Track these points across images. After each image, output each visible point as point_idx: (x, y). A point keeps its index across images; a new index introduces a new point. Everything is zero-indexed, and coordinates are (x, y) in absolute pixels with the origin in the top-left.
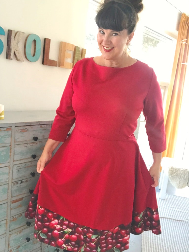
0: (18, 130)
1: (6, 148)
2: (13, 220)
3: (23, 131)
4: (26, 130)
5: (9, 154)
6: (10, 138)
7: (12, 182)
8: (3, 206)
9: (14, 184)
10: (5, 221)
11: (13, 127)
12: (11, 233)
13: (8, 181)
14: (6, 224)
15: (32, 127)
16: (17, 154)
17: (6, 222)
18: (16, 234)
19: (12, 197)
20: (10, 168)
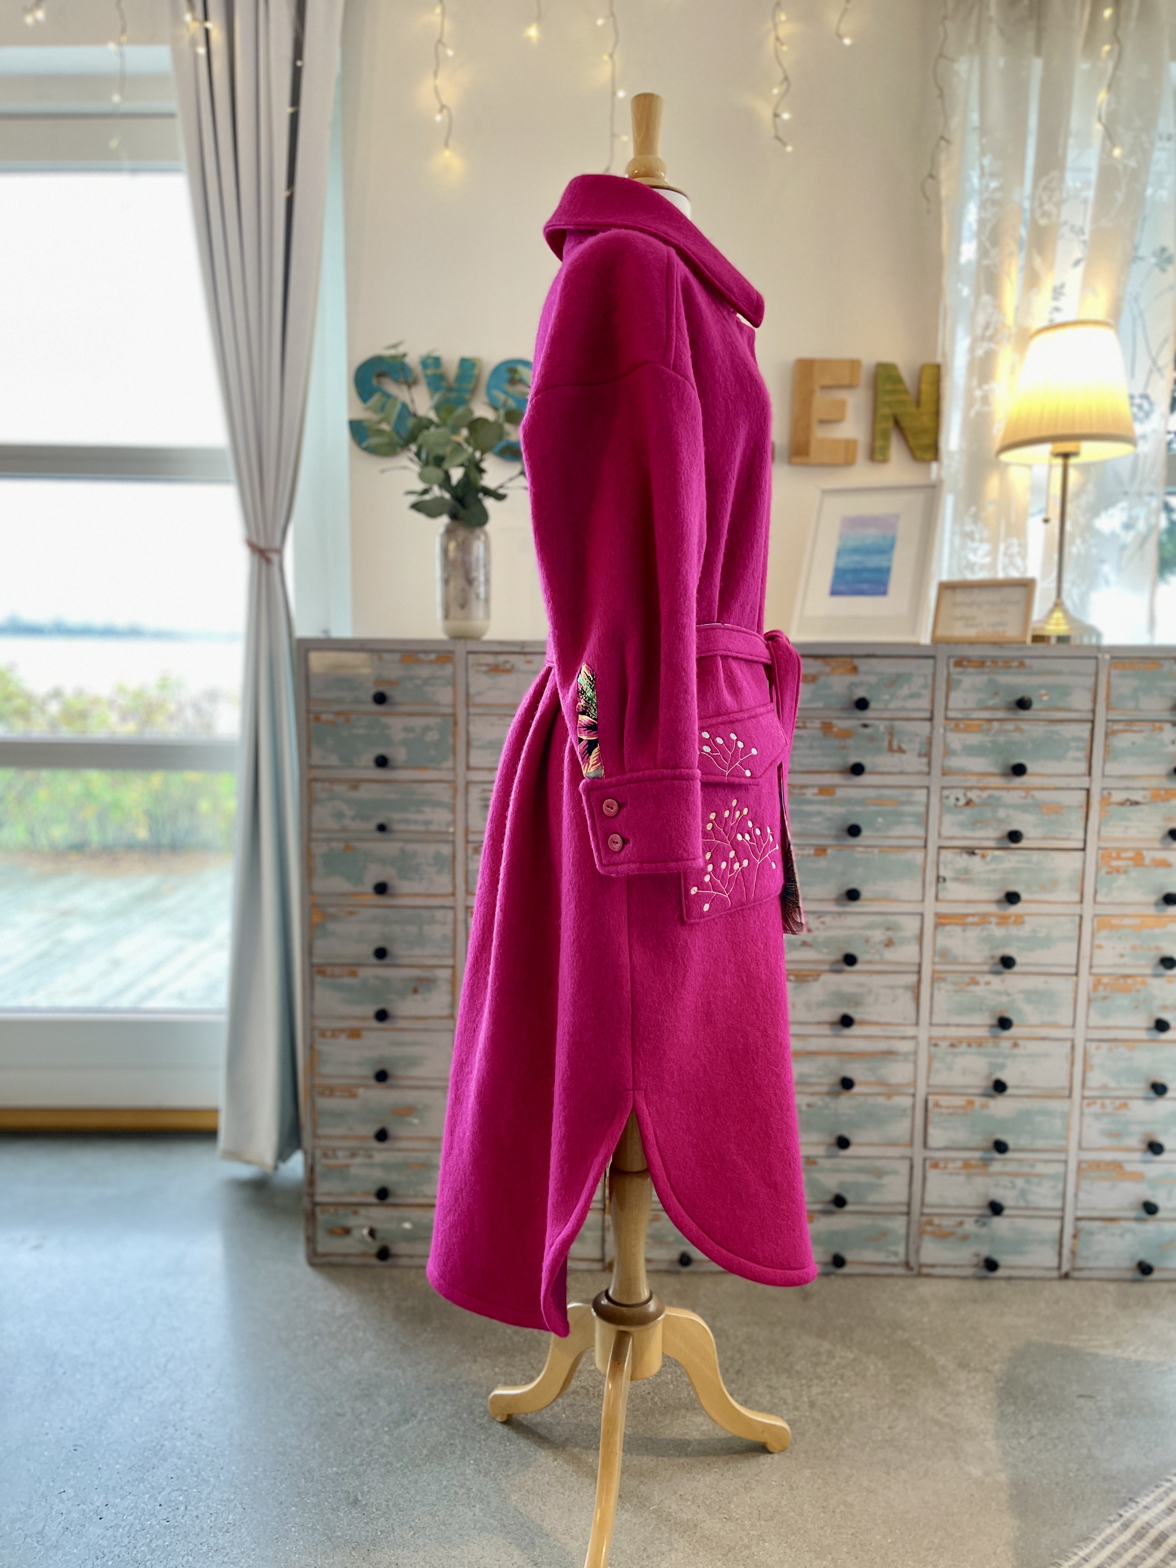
0: (480, 665)
1: (438, 720)
3: (495, 669)
4: (508, 666)
5: (451, 740)
6: (449, 689)
7: (467, 842)
8: (439, 914)
9: (476, 851)
11: (460, 651)
13: (454, 834)
15: (529, 657)
16: (479, 748)
17: (454, 975)
19: (467, 893)
20: (456, 790)
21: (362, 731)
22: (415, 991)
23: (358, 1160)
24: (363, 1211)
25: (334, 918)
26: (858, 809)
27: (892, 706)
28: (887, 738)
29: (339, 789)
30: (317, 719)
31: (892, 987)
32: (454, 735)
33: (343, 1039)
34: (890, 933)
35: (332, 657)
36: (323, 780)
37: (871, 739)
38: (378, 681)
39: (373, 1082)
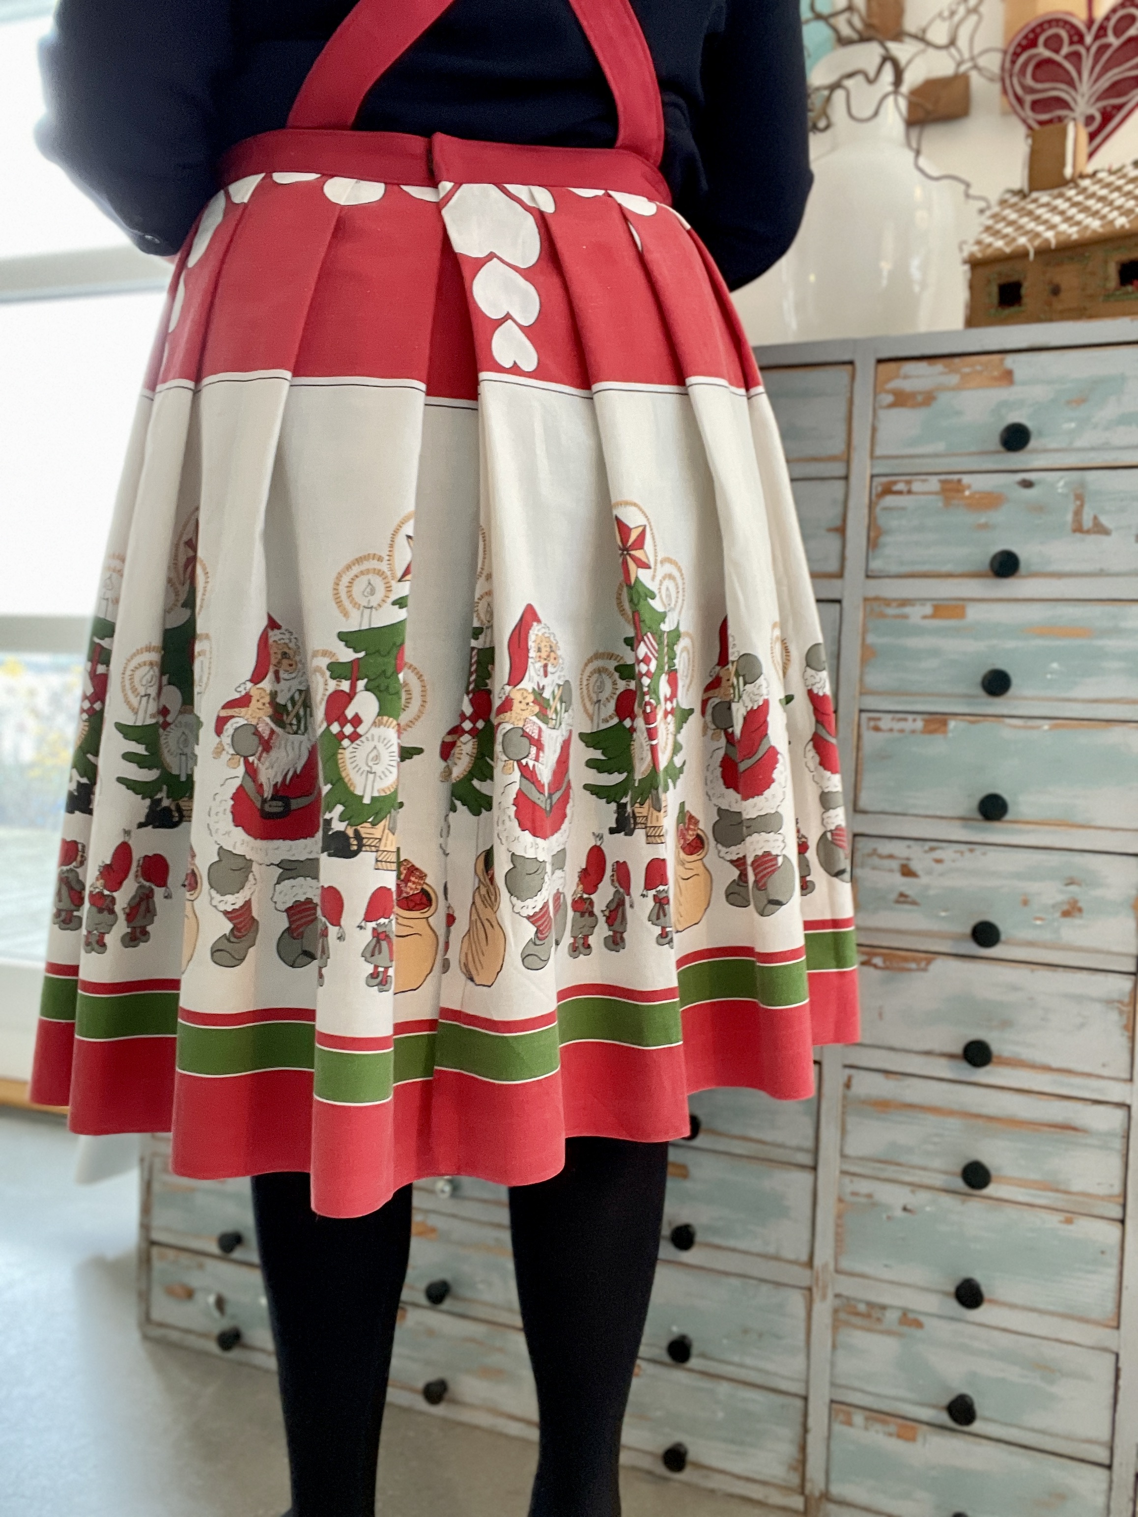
24: (204, 1264)
26: (1011, 644)
27: (1078, 443)
28: (1072, 507)
31: (1079, 999)
34: (1072, 888)
37: (1039, 508)
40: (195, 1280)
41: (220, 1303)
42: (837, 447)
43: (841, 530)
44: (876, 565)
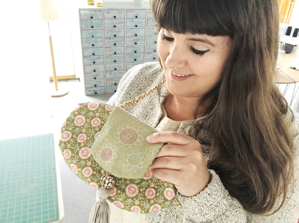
0: (106, 12)
1: (100, 20)
2: (107, 57)
3: (108, 12)
4: (110, 12)
6: (101, 16)
7: (105, 38)
8: (101, 48)
9: (106, 39)
10: (103, 56)
11: (103, 10)
12: (106, 63)
13: (103, 37)
14: (103, 57)
15: (112, 10)
18: (109, 64)
19: (105, 45)
20: (103, 31)
21: (89, 22)
22: (98, 59)
23: (92, 82)
24: (92, 88)
25: (86, 50)
29: (86, 31)
30: (82, 21)
32: (102, 22)
33: (88, 66)
35: (84, 11)
36: (84, 30)
38: (91, 15)
39: (93, 72)
40: (91, 90)
41: (94, 91)
42: (145, 16)
43: (145, 22)
44: (148, 25)
